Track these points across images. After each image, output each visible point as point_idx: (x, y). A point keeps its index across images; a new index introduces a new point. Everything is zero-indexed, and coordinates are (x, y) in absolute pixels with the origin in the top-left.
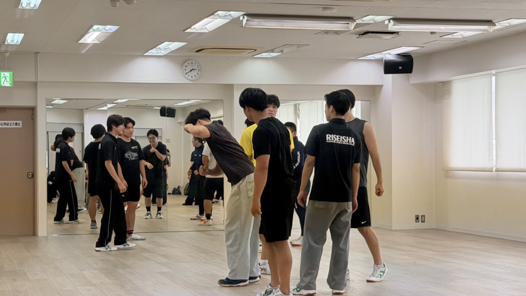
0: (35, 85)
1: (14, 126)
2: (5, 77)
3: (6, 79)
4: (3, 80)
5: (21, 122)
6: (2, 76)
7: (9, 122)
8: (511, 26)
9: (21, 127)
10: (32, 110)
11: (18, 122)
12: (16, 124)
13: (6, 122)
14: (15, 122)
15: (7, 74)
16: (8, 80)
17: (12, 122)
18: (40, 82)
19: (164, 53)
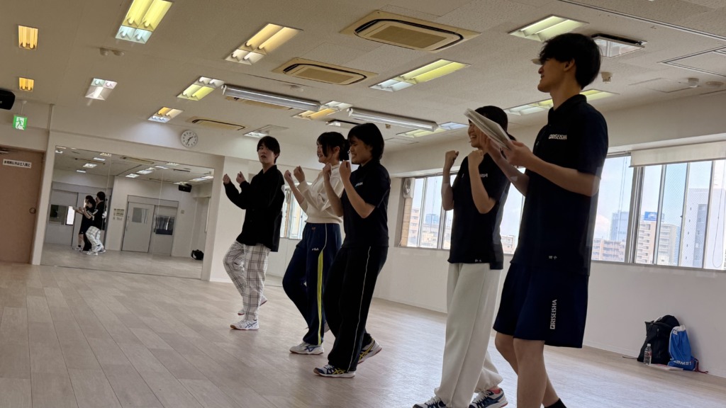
0: (48, 133)
1: (23, 166)
2: (20, 121)
3: (20, 123)
4: (17, 123)
5: (31, 163)
6: (17, 120)
7: (20, 162)
8: (452, 131)
9: (30, 167)
10: (42, 155)
11: (28, 163)
12: (26, 165)
14: (25, 163)
15: (22, 119)
16: (22, 124)
17: (22, 162)
18: (52, 130)
19: (166, 120)
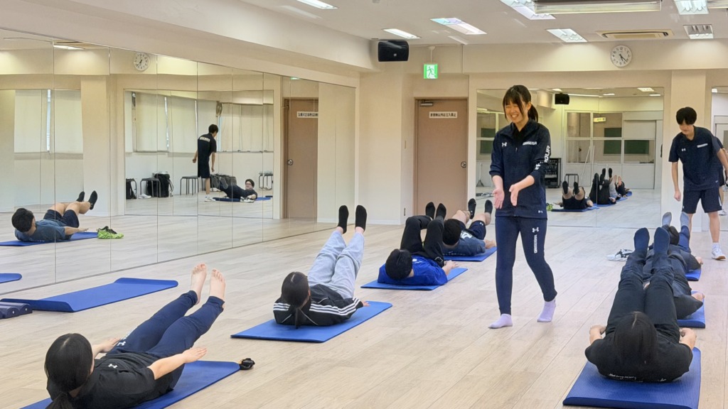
0: (466, 76)
1: (450, 117)
3: (431, 71)
4: (428, 72)
6: (428, 68)
7: (446, 113)
9: (456, 117)
10: (466, 100)
11: (454, 113)
12: (452, 115)
13: (443, 113)
15: (433, 67)
17: (448, 112)
